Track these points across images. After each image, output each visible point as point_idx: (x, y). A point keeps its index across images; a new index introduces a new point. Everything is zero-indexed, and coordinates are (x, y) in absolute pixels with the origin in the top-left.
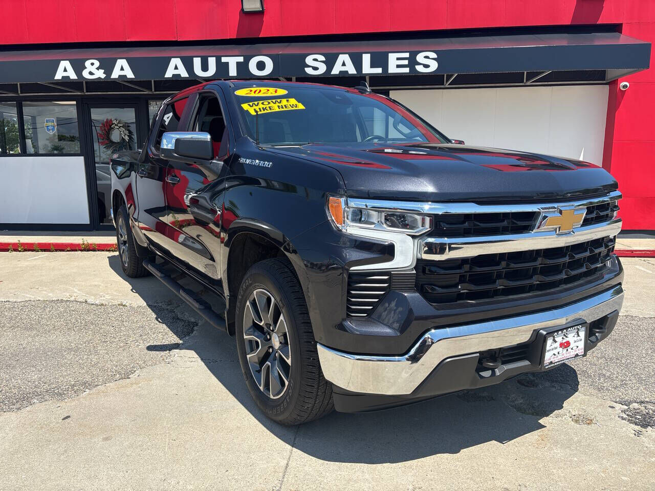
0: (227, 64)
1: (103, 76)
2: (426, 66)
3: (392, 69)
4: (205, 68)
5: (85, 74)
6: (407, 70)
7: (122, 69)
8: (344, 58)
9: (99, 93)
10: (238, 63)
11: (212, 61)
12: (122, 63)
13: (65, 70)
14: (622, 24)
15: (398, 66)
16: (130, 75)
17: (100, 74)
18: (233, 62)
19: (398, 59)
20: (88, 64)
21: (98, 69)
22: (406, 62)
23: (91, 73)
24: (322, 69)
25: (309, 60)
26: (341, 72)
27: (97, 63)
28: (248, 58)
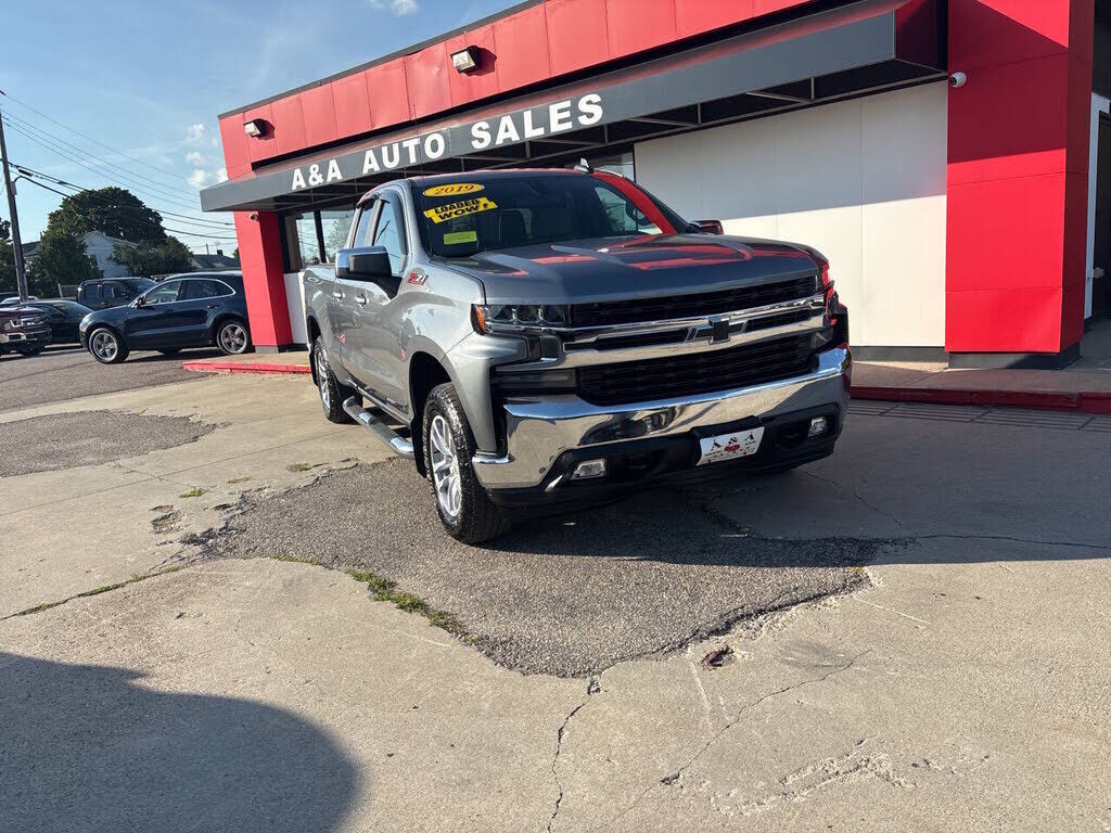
0: (408, 149)
1: (322, 181)
2: (590, 116)
3: (554, 127)
4: (391, 159)
5: (311, 181)
6: (569, 126)
7: (334, 171)
8: (506, 120)
10: (416, 147)
12: (333, 164)
13: (298, 180)
15: (560, 122)
16: (339, 175)
17: (320, 179)
18: (411, 146)
20: (312, 169)
21: (318, 173)
22: (568, 114)
23: (314, 179)
27: (317, 168)
28: (423, 139)
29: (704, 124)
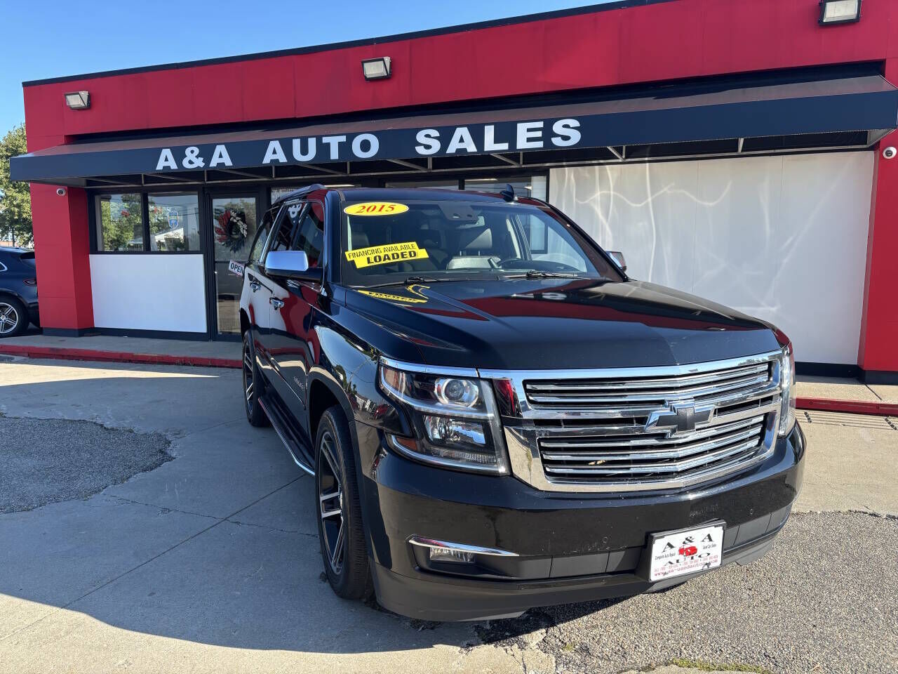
0: (328, 144)
1: (202, 165)
2: (566, 138)
3: (522, 144)
4: (304, 151)
5: (186, 164)
6: (540, 144)
7: (222, 157)
8: (462, 132)
9: (220, 182)
10: (340, 144)
11: (312, 143)
12: (221, 149)
13: (166, 160)
14: (885, 60)
15: (529, 140)
16: (228, 162)
17: (199, 163)
18: (334, 142)
19: (529, 130)
20: (188, 151)
21: (197, 157)
22: (539, 134)
23: (191, 162)
24: (436, 146)
25: (420, 137)
26: (457, 150)
27: (197, 151)
28: (351, 137)
29: (745, 153)
